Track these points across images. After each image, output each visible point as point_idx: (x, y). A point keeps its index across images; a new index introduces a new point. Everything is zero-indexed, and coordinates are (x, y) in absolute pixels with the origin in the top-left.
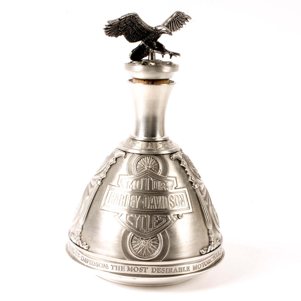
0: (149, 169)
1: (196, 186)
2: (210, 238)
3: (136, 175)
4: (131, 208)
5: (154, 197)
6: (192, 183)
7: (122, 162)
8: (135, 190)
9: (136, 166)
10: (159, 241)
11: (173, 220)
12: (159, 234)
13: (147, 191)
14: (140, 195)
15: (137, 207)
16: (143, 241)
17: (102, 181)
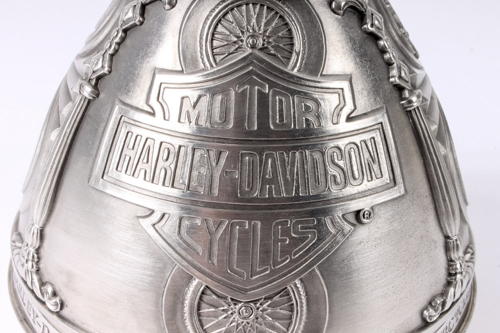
0: (257, 52)
1: (414, 99)
2: (452, 261)
3: (213, 73)
4: (195, 193)
5: (277, 155)
6: (400, 89)
7: (162, 21)
8: (207, 128)
9: (212, 40)
10: (293, 304)
11: (341, 230)
12: (295, 285)
13: (251, 133)
14: (228, 148)
15: (216, 192)
16: (238, 307)
17: (96, 87)
